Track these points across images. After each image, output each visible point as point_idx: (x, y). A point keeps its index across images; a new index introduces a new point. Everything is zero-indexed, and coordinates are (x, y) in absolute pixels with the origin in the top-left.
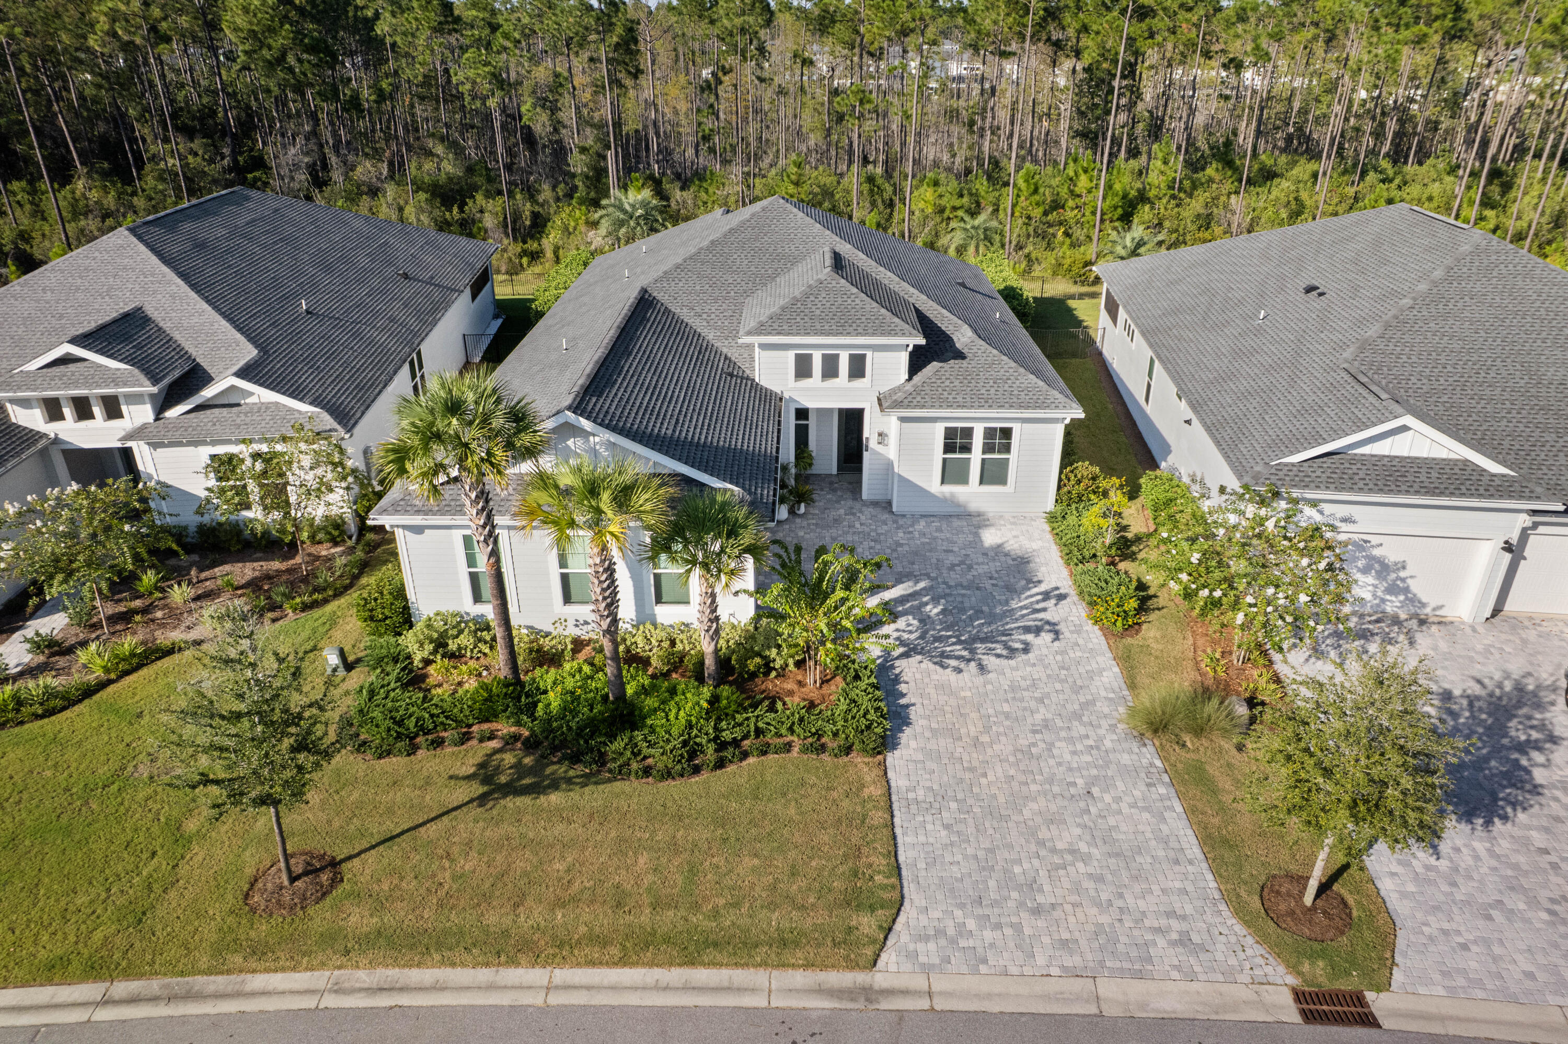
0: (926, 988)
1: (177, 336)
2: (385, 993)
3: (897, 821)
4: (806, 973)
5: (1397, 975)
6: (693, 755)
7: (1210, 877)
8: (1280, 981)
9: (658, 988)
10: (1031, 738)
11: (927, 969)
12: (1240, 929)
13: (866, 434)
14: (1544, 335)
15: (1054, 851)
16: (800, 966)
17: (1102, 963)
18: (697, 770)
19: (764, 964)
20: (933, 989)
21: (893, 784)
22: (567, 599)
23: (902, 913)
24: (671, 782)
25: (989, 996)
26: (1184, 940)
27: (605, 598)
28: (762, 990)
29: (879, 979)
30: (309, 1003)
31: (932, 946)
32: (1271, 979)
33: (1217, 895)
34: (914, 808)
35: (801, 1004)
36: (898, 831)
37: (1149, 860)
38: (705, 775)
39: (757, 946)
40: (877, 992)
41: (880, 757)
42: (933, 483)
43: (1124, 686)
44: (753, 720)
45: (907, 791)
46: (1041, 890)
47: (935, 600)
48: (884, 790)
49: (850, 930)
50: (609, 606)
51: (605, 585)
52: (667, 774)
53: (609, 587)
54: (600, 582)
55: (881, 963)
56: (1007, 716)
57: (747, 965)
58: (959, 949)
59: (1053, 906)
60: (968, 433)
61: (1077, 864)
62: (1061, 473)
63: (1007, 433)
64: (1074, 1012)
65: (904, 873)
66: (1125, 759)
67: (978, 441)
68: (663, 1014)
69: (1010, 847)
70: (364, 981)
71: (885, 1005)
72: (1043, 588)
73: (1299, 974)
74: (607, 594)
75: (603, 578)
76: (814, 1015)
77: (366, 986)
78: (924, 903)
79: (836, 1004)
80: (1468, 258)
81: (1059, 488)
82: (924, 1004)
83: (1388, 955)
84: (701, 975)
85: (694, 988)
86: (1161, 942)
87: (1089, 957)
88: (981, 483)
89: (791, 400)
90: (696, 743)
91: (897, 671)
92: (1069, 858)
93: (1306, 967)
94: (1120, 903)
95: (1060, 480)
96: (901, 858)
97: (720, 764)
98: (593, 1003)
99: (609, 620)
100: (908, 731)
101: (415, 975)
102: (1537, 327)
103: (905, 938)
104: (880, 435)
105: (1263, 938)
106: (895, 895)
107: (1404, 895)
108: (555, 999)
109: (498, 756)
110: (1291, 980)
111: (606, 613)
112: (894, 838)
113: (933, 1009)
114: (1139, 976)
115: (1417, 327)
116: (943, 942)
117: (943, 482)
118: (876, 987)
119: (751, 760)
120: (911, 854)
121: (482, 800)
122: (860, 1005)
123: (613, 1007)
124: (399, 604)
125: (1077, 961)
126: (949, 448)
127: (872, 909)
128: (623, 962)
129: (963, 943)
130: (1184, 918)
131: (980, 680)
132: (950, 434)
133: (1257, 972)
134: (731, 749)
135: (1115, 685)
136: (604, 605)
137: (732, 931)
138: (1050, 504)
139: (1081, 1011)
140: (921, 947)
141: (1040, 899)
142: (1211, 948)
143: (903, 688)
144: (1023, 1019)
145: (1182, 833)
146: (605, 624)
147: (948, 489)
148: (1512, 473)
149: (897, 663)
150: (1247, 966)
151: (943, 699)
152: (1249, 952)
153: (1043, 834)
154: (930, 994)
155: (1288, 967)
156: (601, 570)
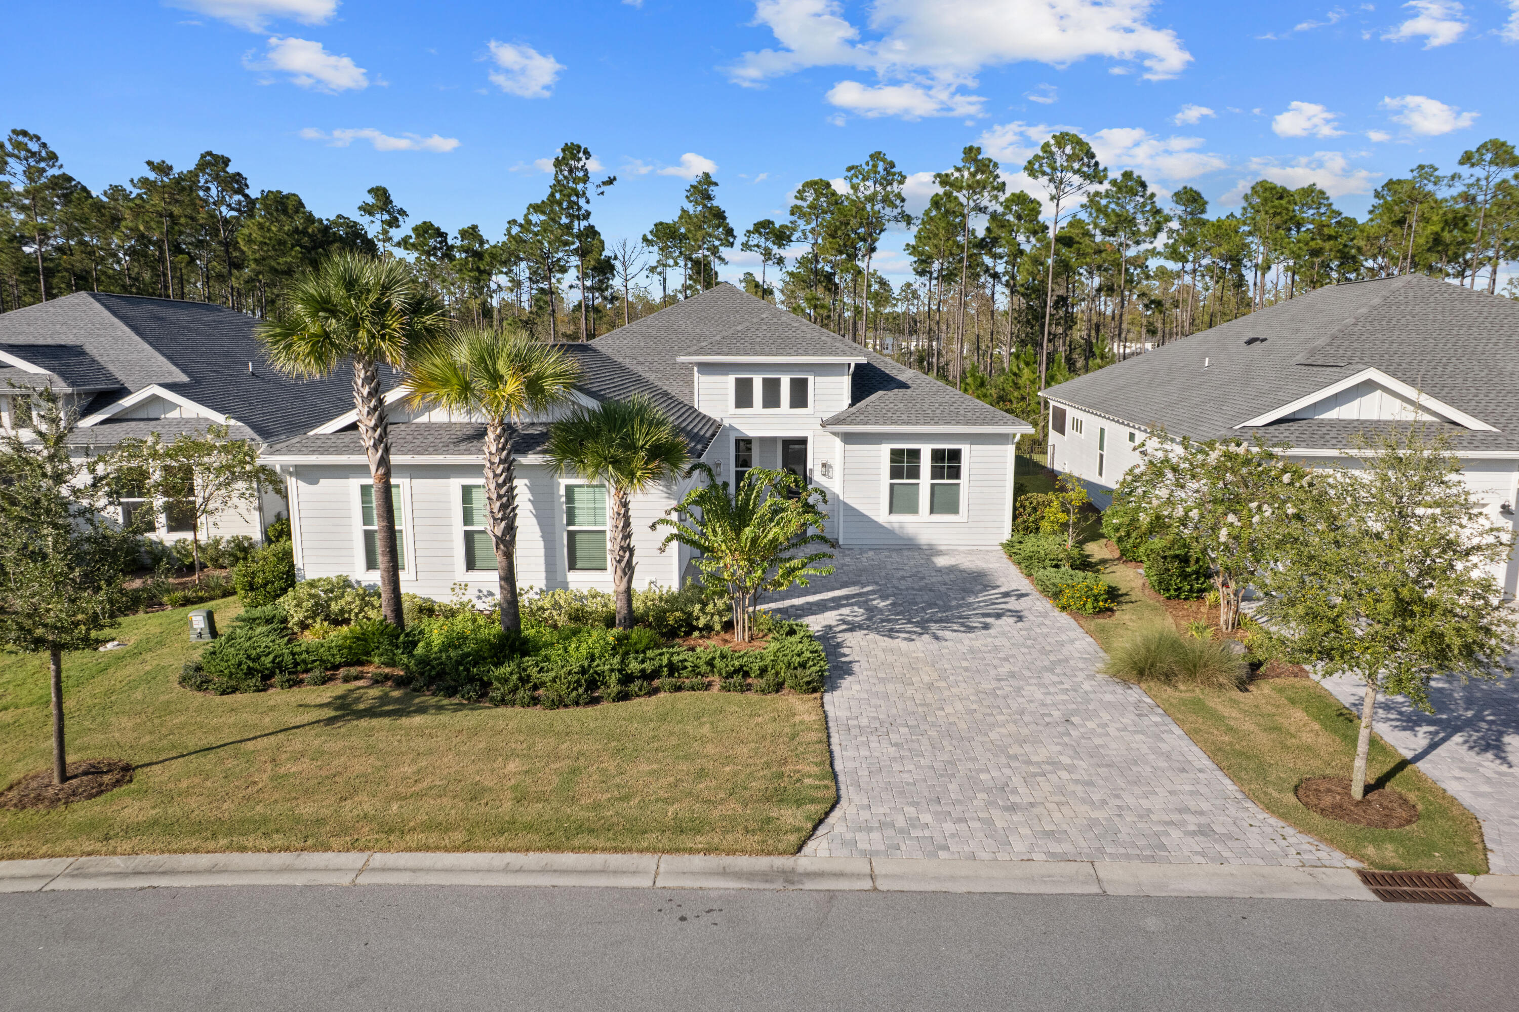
0: (867, 869)
1: (111, 367)
2: (142, 877)
3: (835, 740)
4: (707, 857)
5: (1493, 859)
6: (592, 685)
7: (1227, 781)
8: (1339, 865)
9: (507, 869)
10: (995, 684)
11: (869, 856)
12: (1273, 821)
13: (810, 465)
14: (1494, 340)
15: (1029, 762)
16: (698, 851)
17: (1101, 850)
18: (595, 701)
19: (653, 850)
20: (876, 871)
21: (831, 714)
22: (471, 565)
23: (837, 809)
24: (562, 710)
25: (953, 878)
26: (1204, 831)
27: (500, 497)
28: (646, 873)
29: (803, 862)
30: (34, 886)
31: (875, 836)
32: (1327, 863)
33: (1239, 796)
34: (855, 732)
35: (697, 884)
36: (835, 748)
37: (1149, 769)
38: (604, 705)
39: (646, 832)
40: (801, 874)
41: (818, 695)
42: (880, 513)
43: (1099, 650)
44: (667, 656)
45: (847, 719)
46: (1015, 791)
47: (884, 598)
48: (822, 716)
49: (769, 820)
50: (503, 507)
51: (501, 480)
52: (559, 703)
53: (505, 483)
54: (495, 475)
55: (807, 849)
56: (966, 669)
57: (630, 850)
58: (911, 838)
59: (1032, 805)
60: (915, 454)
61: (1059, 773)
62: (1015, 500)
63: (955, 455)
64: (1068, 892)
65: (841, 778)
66: (1108, 697)
67: (926, 464)
68: (507, 894)
69: (975, 760)
70: (118, 866)
71: (809, 885)
72: (1002, 590)
73: (1362, 858)
74: (502, 492)
75: (499, 471)
76: (714, 894)
77: (117, 870)
78: (866, 802)
79: (746, 885)
80: (1402, 291)
81: (1015, 518)
82: (867, 884)
83: (1476, 839)
84: (568, 859)
85: (555, 871)
86: (1175, 833)
87: (1083, 844)
88: (932, 511)
89: (732, 428)
90: (596, 672)
91: (839, 640)
92: (1048, 768)
93: (1370, 850)
94: (1118, 802)
95: (1015, 509)
96: (838, 767)
97: (623, 697)
98: (417, 883)
99: (503, 524)
100: (849, 679)
101: (188, 860)
102: (1485, 335)
103: (840, 829)
104: (824, 465)
105: (1306, 829)
106: (831, 793)
107: (1478, 794)
108: (363, 880)
109: (362, 691)
110: (1353, 863)
111: (500, 516)
112: (831, 752)
113: (875, 889)
114: (1152, 859)
115: (1363, 338)
116: (889, 832)
117: (891, 512)
118: (800, 870)
119: (662, 695)
120: (850, 765)
121: (330, 721)
122: (778, 885)
123: (443, 887)
124: (283, 568)
125: (1066, 847)
126: (896, 473)
127: (799, 803)
128: (467, 847)
129: (914, 833)
130: (1202, 813)
131: (935, 645)
132: (896, 455)
133: (1306, 857)
134: (638, 683)
135: (1091, 650)
136: (498, 504)
137: (615, 820)
138: (1006, 532)
139: (1079, 891)
140: (859, 836)
141: (1013, 798)
142: (1242, 837)
143: (845, 650)
144: (1000, 898)
145: (1186, 749)
146: (499, 530)
147: (898, 519)
148: (1494, 430)
149: (839, 635)
150: (1293, 851)
151: (890, 658)
152: (1291, 840)
153: (1014, 750)
154: (872, 877)
155: (1346, 852)
156: (497, 460)
